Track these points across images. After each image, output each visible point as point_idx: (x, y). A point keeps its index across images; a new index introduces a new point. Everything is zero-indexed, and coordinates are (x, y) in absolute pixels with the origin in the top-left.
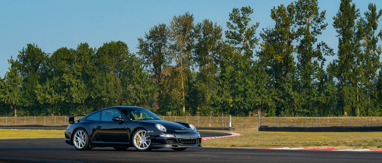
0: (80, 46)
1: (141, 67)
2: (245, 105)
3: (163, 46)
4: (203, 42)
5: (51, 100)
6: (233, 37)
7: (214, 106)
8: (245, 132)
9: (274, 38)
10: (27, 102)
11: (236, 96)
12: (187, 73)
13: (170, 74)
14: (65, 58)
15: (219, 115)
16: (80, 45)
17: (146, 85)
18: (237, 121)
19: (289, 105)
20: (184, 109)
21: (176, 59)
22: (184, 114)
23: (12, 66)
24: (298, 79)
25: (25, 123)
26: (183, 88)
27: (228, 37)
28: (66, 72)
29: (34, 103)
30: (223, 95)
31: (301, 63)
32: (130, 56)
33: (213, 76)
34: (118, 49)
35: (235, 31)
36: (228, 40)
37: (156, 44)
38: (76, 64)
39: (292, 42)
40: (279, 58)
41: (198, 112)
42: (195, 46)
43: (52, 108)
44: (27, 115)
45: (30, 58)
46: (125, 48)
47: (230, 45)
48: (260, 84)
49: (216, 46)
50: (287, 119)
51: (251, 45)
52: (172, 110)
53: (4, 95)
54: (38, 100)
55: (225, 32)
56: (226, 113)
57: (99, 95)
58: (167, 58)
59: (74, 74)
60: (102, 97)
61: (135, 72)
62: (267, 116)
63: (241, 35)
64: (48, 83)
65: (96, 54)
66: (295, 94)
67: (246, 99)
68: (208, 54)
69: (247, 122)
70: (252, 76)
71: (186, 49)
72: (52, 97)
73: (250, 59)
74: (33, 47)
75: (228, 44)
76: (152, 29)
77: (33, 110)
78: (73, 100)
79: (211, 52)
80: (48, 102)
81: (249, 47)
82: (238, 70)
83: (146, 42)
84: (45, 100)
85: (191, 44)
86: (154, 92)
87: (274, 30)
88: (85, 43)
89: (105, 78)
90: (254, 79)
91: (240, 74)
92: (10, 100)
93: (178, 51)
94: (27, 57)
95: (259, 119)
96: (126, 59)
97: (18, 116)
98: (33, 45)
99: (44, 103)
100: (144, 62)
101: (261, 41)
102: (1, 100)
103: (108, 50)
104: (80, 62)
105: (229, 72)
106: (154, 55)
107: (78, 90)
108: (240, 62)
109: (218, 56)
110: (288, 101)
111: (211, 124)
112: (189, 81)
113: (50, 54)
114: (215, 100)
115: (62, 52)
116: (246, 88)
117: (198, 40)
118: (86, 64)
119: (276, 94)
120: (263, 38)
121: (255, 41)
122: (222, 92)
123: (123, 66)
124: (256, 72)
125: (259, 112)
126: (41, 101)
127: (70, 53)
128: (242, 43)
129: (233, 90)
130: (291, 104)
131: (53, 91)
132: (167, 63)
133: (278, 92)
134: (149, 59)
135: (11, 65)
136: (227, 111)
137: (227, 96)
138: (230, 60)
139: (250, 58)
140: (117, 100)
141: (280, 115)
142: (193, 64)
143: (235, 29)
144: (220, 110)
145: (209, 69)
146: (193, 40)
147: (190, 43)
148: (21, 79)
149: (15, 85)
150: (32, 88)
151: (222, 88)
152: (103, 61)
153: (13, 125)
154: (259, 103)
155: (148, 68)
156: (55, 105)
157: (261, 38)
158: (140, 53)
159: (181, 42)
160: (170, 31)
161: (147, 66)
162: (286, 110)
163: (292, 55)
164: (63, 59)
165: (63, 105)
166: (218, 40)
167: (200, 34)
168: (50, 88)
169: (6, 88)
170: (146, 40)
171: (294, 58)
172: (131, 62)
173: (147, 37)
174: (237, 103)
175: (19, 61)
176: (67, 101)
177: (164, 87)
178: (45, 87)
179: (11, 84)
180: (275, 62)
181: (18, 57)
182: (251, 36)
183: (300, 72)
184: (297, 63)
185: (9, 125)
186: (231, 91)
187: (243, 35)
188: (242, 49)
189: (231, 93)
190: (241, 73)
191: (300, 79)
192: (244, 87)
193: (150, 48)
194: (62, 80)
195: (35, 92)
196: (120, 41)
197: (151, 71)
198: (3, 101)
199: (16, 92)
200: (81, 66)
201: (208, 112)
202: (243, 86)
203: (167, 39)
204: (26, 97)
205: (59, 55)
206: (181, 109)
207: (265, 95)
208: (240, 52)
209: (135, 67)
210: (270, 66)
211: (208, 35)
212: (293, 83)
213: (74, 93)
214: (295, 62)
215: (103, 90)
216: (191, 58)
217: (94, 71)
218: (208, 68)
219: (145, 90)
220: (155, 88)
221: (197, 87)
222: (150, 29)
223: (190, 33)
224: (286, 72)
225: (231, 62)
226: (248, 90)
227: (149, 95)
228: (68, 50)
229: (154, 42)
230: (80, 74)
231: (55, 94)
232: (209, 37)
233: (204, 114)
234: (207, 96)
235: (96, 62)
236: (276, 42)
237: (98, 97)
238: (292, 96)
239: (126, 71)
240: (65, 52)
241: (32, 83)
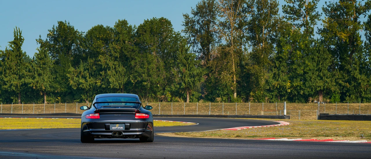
0: (118, 24)
1: (186, 47)
2: (305, 90)
3: (212, 23)
4: (257, 18)
5: (85, 85)
6: (292, 12)
7: (269, 91)
8: (304, 120)
9: (339, 13)
10: (59, 87)
11: (295, 80)
12: (239, 53)
13: (219, 55)
14: (101, 37)
15: (275, 101)
16: (117, 22)
17: (193, 67)
18: (294, 108)
19: (355, 90)
20: (235, 94)
21: (226, 37)
22: (235, 100)
23: (41, 47)
24: (365, 61)
25: (55, 111)
26: (234, 71)
27: (286, 12)
28: (102, 53)
29: (66, 88)
30: (279, 79)
31: (369, 41)
32: (174, 34)
33: (269, 57)
34: (160, 27)
35: (293, 5)
36: (285, 16)
37: (203, 20)
38: (113, 43)
39: (359, 18)
40: (344, 36)
41: (252, 98)
42: (247, 22)
43: (87, 94)
44: (58, 102)
45: (62, 37)
46: (169, 25)
47: (288, 21)
48: (322, 66)
49: (272, 23)
50: (352, 106)
51: (312, 21)
52: (221, 95)
53: (33, 79)
54: (70, 84)
55: (283, 6)
56: (283, 99)
57: (139, 79)
58: (216, 37)
59: (111, 55)
60: (143, 81)
61: (180, 52)
62: (330, 103)
63: (301, 9)
64: (81, 66)
65: (136, 33)
66: (362, 78)
67: (306, 83)
68: (263, 32)
69: (306, 109)
70: (312, 57)
71: (237, 26)
72: (86, 82)
73: (311, 38)
74: (65, 25)
75: (286, 20)
76: (199, 4)
77: (65, 96)
78: (110, 84)
79: (266, 30)
80: (82, 87)
81: (310, 24)
82: (297, 50)
83: (192, 18)
84: (79, 85)
85: (244, 20)
86: (201, 76)
87: (338, 4)
88: (123, 20)
89: (146, 59)
90: (315, 60)
91: (299, 54)
92: (39, 85)
93: (229, 28)
94: (58, 37)
95: (319, 106)
96: (169, 38)
97: (48, 103)
98: (64, 22)
99: (78, 88)
100: (191, 42)
101: (324, 17)
102: (29, 85)
103: (150, 28)
104: (118, 42)
105: (287, 52)
106: (201, 34)
107: (115, 74)
108: (299, 41)
109: (274, 33)
110: (354, 85)
111: (263, 112)
112: (241, 62)
113: (83, 33)
114: (271, 84)
115: (98, 30)
116: (305, 70)
117: (251, 16)
118: (125, 44)
119: (340, 77)
120: (325, 12)
121: (317, 16)
122: (279, 75)
123: (166, 46)
124: (317, 52)
125: (321, 98)
126: (74, 86)
127: (106, 31)
128: (302, 19)
129: (291, 73)
130: (357, 89)
131: (88, 75)
132: (216, 42)
133: (343, 76)
134: (196, 38)
135: (39, 45)
136: (285, 97)
137: (284, 80)
138: (288, 38)
139: (310, 36)
140: (160, 85)
141: (345, 101)
142: (246, 43)
143: (293, 3)
144: (276, 95)
145: (264, 49)
146: (246, 16)
147: (242, 19)
148: (52, 61)
149: (45, 68)
150: (64, 71)
151: (278, 70)
152: (144, 41)
153: (42, 113)
154: (321, 87)
155: (195, 49)
156: (90, 91)
157: (323, 13)
158: (186, 32)
159: (232, 18)
160: (219, 5)
161: (194, 46)
162: (352, 95)
163: (359, 33)
164: (98, 38)
165: (99, 91)
166: (273, 16)
167: (253, 10)
168: (84, 71)
169: (35, 71)
170: (193, 16)
171: (361, 36)
172: (175, 42)
173: (193, 12)
174: (296, 88)
175: (48, 40)
176: (103, 86)
177: (213, 69)
178: (78, 70)
179: (40, 67)
180: (339, 41)
181: (48, 36)
182: (312, 11)
183: (368, 52)
184: (364, 42)
185: (37, 113)
186: (288, 74)
187: (302, 10)
188: (301, 26)
189: (289, 76)
190: (301, 54)
191: (368, 60)
192: (304, 69)
193: (196, 25)
194: (98, 61)
195: (67, 76)
196: (163, 17)
197: (199, 51)
198: (31, 86)
199: (46, 75)
200: (119, 46)
201: (263, 98)
202: (302, 68)
203: (217, 15)
204: (57, 82)
205: (94, 34)
206: (231, 95)
207: (328, 79)
208: (300, 29)
209: (180, 48)
210: (334, 45)
211: (262, 10)
212: (360, 64)
213: (111, 76)
214: (363, 41)
215: (144, 74)
216: (243, 36)
217: (134, 52)
218: (262, 48)
219: (190, 74)
220: (202, 71)
221: (250, 69)
222: (197, 3)
223: (243, 8)
224: (353, 52)
225: (290, 41)
226: (308, 73)
227: (196, 79)
228: (104, 28)
229: (202, 18)
230: (118, 55)
231: (90, 78)
232: (263, 12)
233: (258, 100)
234: (262, 79)
235: (136, 41)
236: (341, 17)
237: (138, 81)
238: (358, 79)
239: (170, 51)
240: (101, 31)
241: (64, 66)
